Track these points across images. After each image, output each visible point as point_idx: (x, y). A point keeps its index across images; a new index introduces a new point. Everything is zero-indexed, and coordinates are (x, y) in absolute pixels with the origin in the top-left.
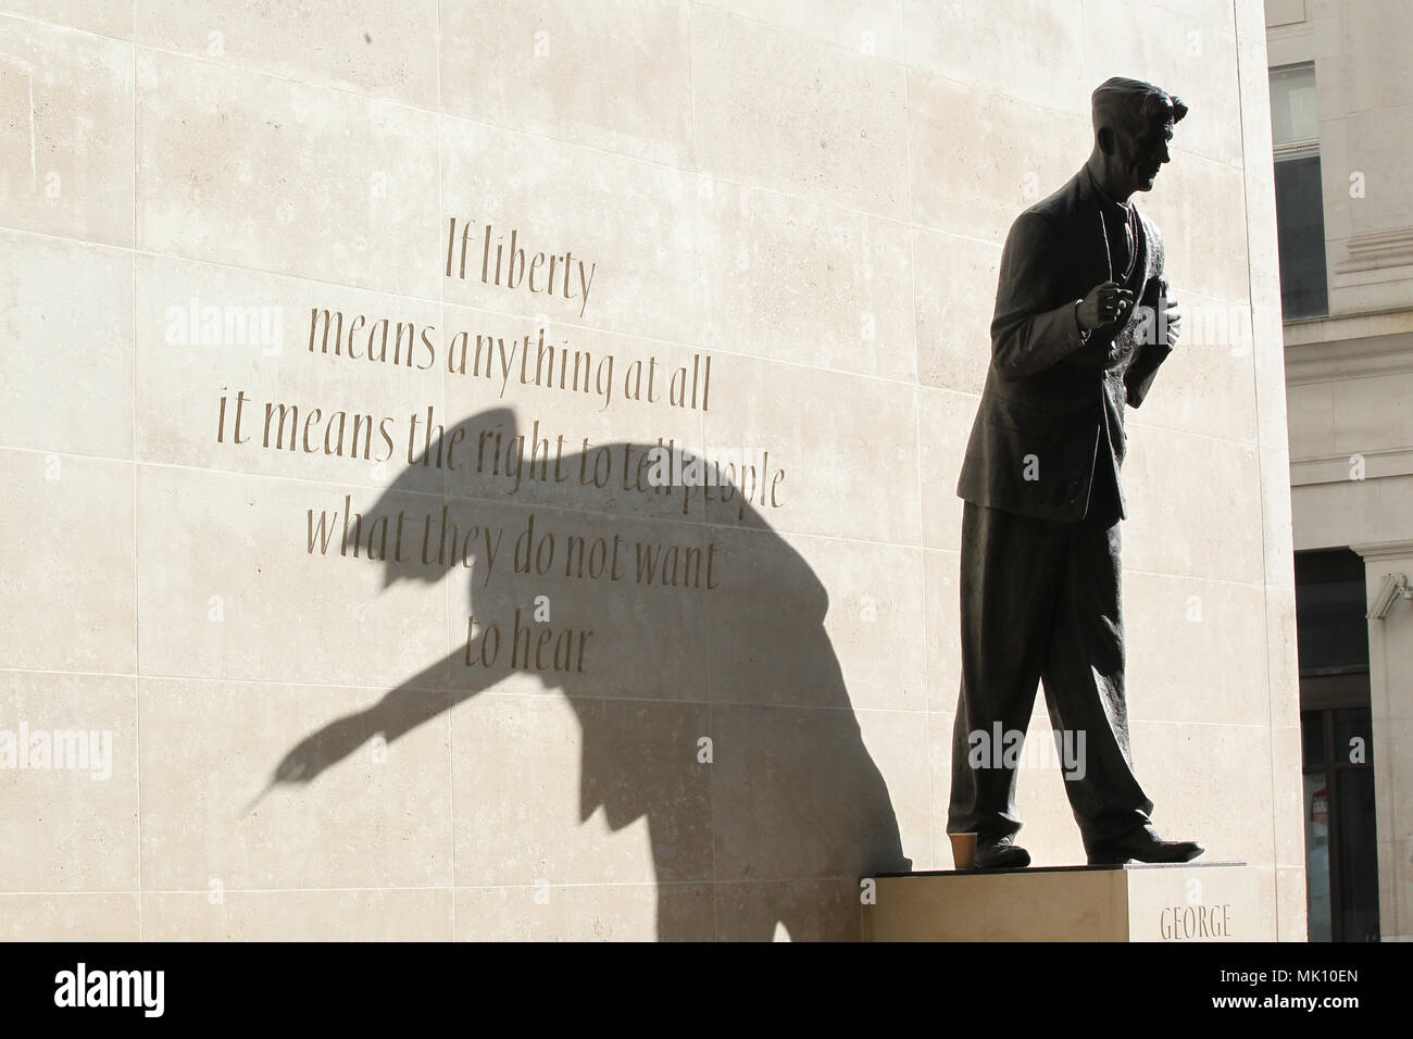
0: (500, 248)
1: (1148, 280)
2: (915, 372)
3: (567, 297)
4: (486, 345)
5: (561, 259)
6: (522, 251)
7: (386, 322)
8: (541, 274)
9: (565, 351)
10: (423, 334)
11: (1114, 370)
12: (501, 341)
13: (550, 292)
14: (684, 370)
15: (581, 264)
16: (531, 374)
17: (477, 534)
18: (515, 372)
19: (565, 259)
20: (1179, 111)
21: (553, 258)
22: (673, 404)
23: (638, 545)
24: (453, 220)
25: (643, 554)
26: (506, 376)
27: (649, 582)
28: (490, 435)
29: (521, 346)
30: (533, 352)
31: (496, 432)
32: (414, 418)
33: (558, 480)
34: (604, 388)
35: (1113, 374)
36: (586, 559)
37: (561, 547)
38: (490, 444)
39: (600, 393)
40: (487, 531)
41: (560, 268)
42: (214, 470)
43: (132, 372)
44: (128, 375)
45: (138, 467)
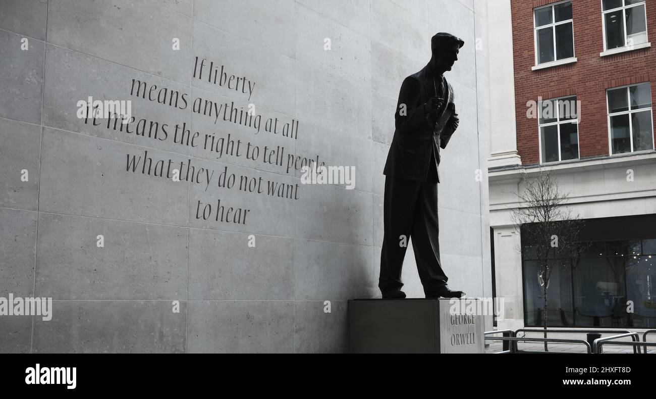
0: (216, 71)
1: (449, 103)
2: (371, 136)
3: (243, 92)
4: (209, 104)
5: (241, 79)
6: (225, 74)
7: (166, 90)
8: (233, 83)
9: (242, 111)
10: (182, 96)
11: (437, 132)
12: (215, 104)
13: (237, 90)
14: (288, 124)
15: (249, 82)
16: (228, 117)
17: (203, 171)
18: (221, 115)
19: (243, 79)
20: (461, 43)
21: (238, 78)
22: (284, 135)
23: (269, 182)
24: (197, 58)
25: (270, 186)
26: (217, 116)
27: (273, 195)
28: (210, 136)
29: (224, 107)
30: (229, 110)
31: (212, 135)
32: (177, 126)
33: (237, 156)
34: (257, 126)
35: (436, 134)
36: (248, 185)
37: (238, 180)
38: (210, 140)
39: (255, 127)
40: (207, 170)
41: (241, 82)
42: (82, 134)
43: (41, 90)
44: (40, 91)
45: (43, 128)
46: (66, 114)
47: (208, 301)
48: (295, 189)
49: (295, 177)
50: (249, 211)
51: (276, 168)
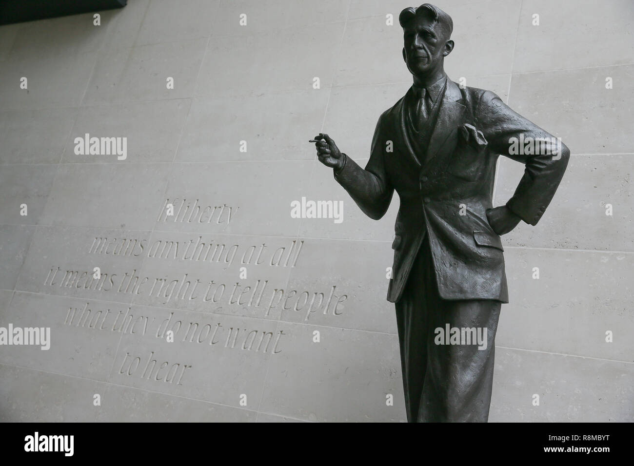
0: (188, 207)
3: (219, 222)
4: (169, 245)
5: (220, 207)
6: (199, 207)
7: (125, 240)
8: (207, 215)
9: (211, 245)
10: (141, 243)
12: (177, 243)
13: (210, 221)
14: (284, 248)
15: (230, 208)
17: (142, 319)
18: (181, 254)
21: (216, 208)
22: (272, 264)
23: (231, 329)
24: (168, 200)
26: (176, 256)
27: (234, 346)
28: (161, 280)
29: (187, 244)
30: (193, 246)
31: (164, 279)
32: (126, 274)
33: (191, 299)
34: (230, 258)
36: (197, 334)
37: (184, 328)
38: (159, 284)
39: (227, 261)
40: (147, 318)
41: (219, 211)
42: (40, 293)
43: (23, 263)
45: (15, 292)
46: (34, 278)
48: (277, 337)
49: (281, 320)
50: (190, 367)
51: (247, 310)
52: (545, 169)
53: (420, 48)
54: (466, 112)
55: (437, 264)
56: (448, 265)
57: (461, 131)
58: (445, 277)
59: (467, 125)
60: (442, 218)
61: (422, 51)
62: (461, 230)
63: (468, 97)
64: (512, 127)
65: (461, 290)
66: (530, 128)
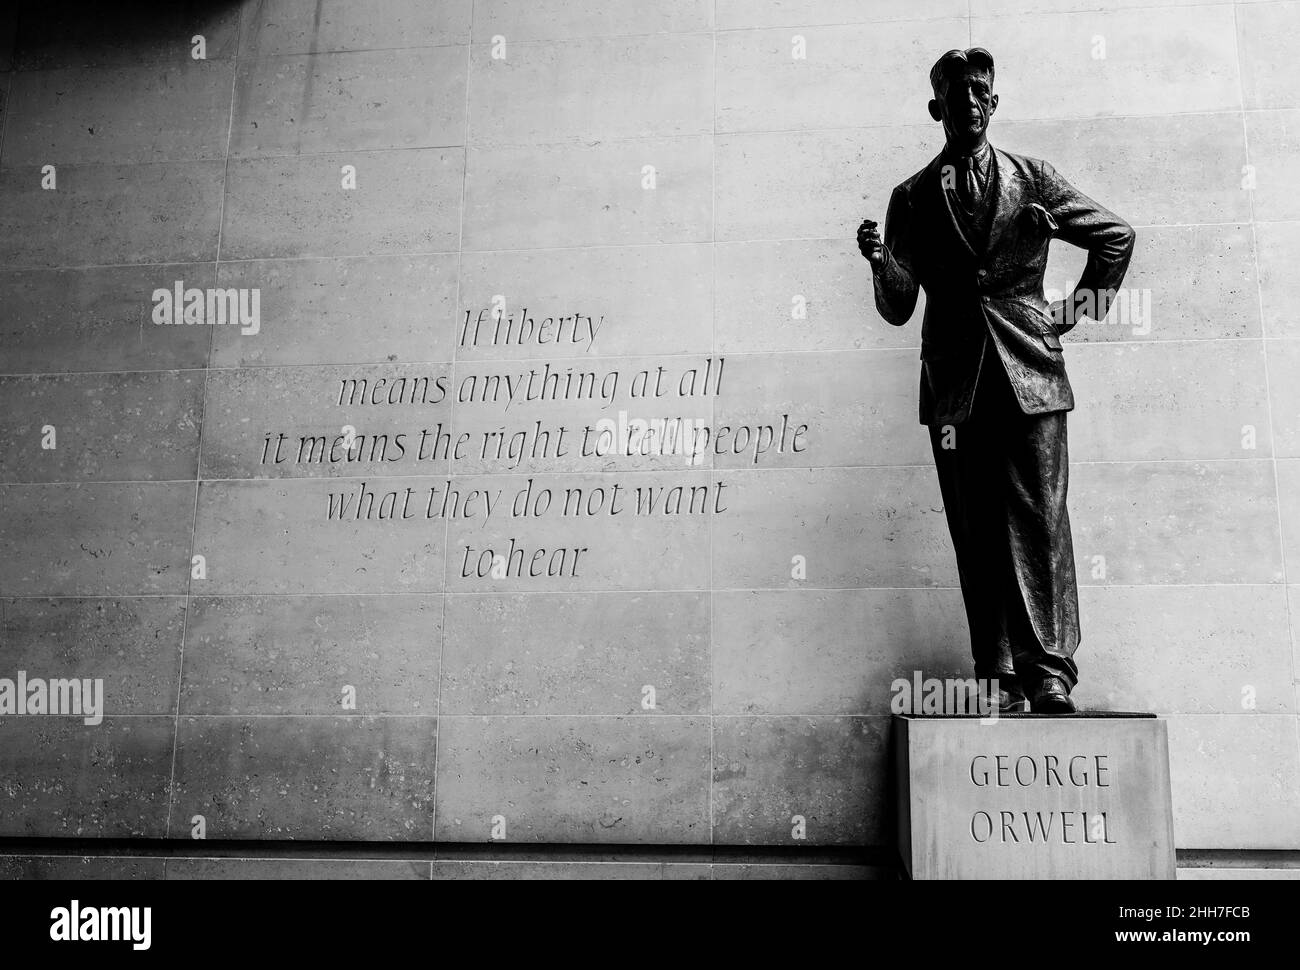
0: (511, 321)
3: (574, 341)
4: (493, 381)
5: (570, 319)
6: (532, 320)
7: (405, 380)
8: (550, 331)
9: (570, 375)
10: (437, 382)
12: (508, 377)
13: (558, 341)
14: (694, 371)
15: (590, 319)
16: (536, 393)
17: (478, 495)
18: (521, 394)
19: (574, 319)
21: (562, 319)
22: (681, 394)
23: (640, 489)
24: (468, 312)
25: (644, 495)
26: (512, 397)
27: (650, 513)
28: (494, 434)
29: (527, 378)
30: (539, 380)
31: (500, 432)
32: (425, 432)
33: (559, 456)
34: (609, 392)
36: (584, 504)
37: (559, 498)
38: (494, 441)
39: (604, 396)
40: (487, 493)
41: (569, 325)
42: (257, 479)
43: (200, 433)
44: (197, 435)
45: (200, 483)
46: (234, 456)
47: (484, 717)
48: (714, 493)
49: (715, 468)
50: (585, 550)
51: (657, 460)
52: (1118, 256)
53: (974, 107)
54: (1027, 188)
55: (1011, 374)
56: (1022, 376)
57: (1026, 213)
58: (1023, 389)
59: (1034, 205)
60: (1006, 319)
61: (975, 110)
62: (1030, 332)
63: (1027, 171)
64: (1079, 206)
65: (1043, 404)
66: (1096, 207)
